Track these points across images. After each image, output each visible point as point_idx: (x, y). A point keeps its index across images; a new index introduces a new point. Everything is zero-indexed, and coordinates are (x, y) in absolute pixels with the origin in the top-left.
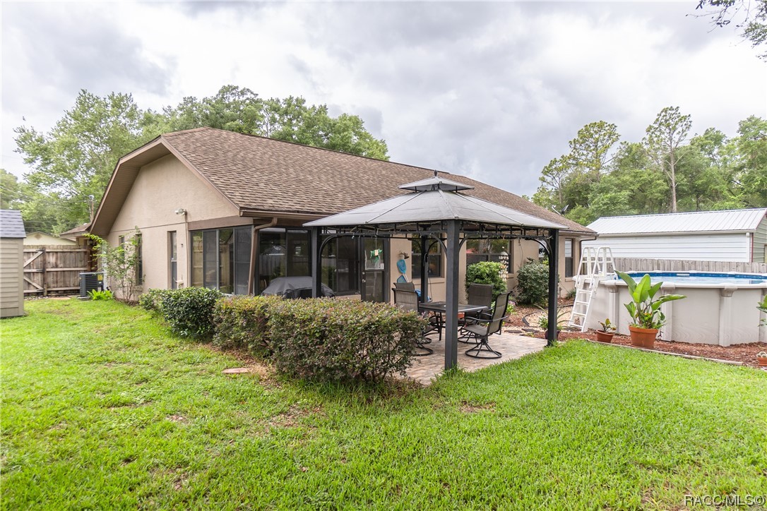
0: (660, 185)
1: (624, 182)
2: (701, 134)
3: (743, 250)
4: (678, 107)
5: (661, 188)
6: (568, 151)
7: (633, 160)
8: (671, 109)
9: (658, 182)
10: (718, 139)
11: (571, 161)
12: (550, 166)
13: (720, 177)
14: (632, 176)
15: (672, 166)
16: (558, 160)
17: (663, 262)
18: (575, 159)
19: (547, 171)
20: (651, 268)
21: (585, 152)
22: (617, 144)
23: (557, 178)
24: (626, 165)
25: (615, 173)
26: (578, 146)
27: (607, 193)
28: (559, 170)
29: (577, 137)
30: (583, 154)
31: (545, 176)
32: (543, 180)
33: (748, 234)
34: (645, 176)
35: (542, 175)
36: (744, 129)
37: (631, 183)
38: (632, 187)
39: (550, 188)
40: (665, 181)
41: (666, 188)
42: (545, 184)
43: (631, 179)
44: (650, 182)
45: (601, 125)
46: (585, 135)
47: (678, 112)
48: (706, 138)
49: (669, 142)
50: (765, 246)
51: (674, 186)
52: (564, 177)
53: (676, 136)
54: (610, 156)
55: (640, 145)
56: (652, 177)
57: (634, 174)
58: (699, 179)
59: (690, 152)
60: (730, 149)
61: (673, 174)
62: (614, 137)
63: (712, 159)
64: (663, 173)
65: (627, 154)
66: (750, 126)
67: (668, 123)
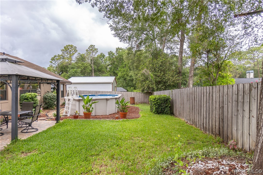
0: (89, 68)
1: (79, 66)
3: (110, 88)
7: (82, 59)
8: (93, 45)
9: (89, 67)
10: (104, 56)
11: (61, 57)
12: (54, 57)
13: (104, 67)
15: (93, 62)
16: (57, 56)
17: (91, 91)
18: (63, 56)
19: (53, 59)
20: (88, 94)
22: (77, 53)
23: (57, 62)
24: (80, 60)
25: (76, 63)
26: (64, 52)
27: (74, 69)
28: (57, 59)
29: (64, 49)
30: (66, 55)
31: (52, 61)
32: (51, 62)
33: (111, 83)
34: (85, 65)
35: (51, 61)
37: (81, 66)
38: (82, 68)
39: (54, 65)
40: (91, 67)
41: (91, 69)
42: (52, 64)
44: (87, 67)
45: (72, 46)
46: (66, 49)
47: (95, 47)
48: (101, 55)
49: (92, 55)
50: (115, 86)
51: (93, 69)
52: (59, 62)
53: (94, 54)
54: (75, 57)
55: (84, 55)
56: (87, 65)
57: (82, 64)
58: (99, 67)
59: (97, 59)
60: (106, 60)
61: (93, 65)
62: (76, 51)
63: (102, 62)
64: (90, 64)
65: (80, 57)
66: (110, 53)
67: (92, 50)
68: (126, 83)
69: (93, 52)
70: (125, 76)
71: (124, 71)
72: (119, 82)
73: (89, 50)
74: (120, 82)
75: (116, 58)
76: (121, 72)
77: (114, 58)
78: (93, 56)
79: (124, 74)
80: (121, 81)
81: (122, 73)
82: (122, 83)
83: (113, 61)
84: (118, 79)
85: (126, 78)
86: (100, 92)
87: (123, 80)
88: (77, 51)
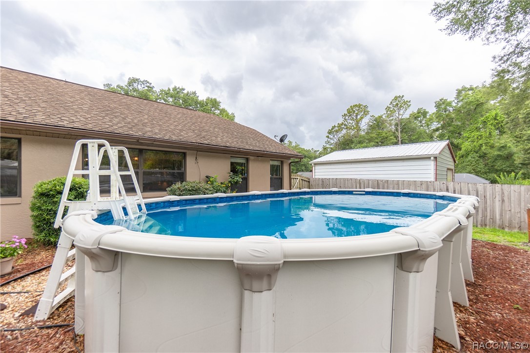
0: (391, 139)
1: (372, 137)
2: (416, 111)
3: (429, 172)
4: (403, 96)
5: (392, 141)
6: (341, 121)
7: (378, 125)
8: (399, 97)
9: (391, 137)
10: (425, 114)
11: (343, 126)
12: (332, 129)
13: (426, 135)
14: (376, 134)
15: (399, 129)
16: (336, 126)
17: (364, 181)
18: (345, 125)
19: (330, 132)
20: (355, 186)
21: (351, 122)
22: (368, 117)
23: (335, 136)
24: (373, 128)
25: (367, 133)
26: (347, 118)
27: (362, 143)
28: (337, 131)
29: (346, 113)
30: (350, 123)
31: (329, 135)
32: (328, 137)
33: (432, 158)
34: (384, 134)
35: (327, 135)
36: (438, 106)
37: (376, 138)
38: (376, 141)
39: (332, 142)
40: (395, 137)
41: (395, 141)
42: (329, 139)
43: (376, 136)
44: (387, 138)
45: (359, 106)
46: (350, 112)
47: (403, 98)
48: (418, 113)
49: (397, 115)
50: (448, 169)
51: (400, 140)
52: (340, 136)
53: (401, 112)
54: (364, 124)
55: (381, 117)
56: (387, 135)
57: (378, 133)
58: (414, 136)
59: (409, 121)
60: (431, 119)
61: (400, 133)
62: (366, 113)
63: (422, 126)
64: (394, 133)
65: (374, 122)
66: (441, 104)
67: (397, 105)
68: (486, 165)
69: (399, 109)
70: (484, 147)
71: (479, 138)
72: (465, 163)
73: (391, 106)
74: (468, 163)
75: (458, 111)
76: (469, 140)
77: (450, 112)
78: (400, 117)
79: (481, 145)
80: (469, 161)
81: (473, 141)
82: (472, 164)
83: (449, 119)
84: (463, 156)
85: (485, 154)
86: (389, 182)
87: (477, 158)
88: (368, 112)
